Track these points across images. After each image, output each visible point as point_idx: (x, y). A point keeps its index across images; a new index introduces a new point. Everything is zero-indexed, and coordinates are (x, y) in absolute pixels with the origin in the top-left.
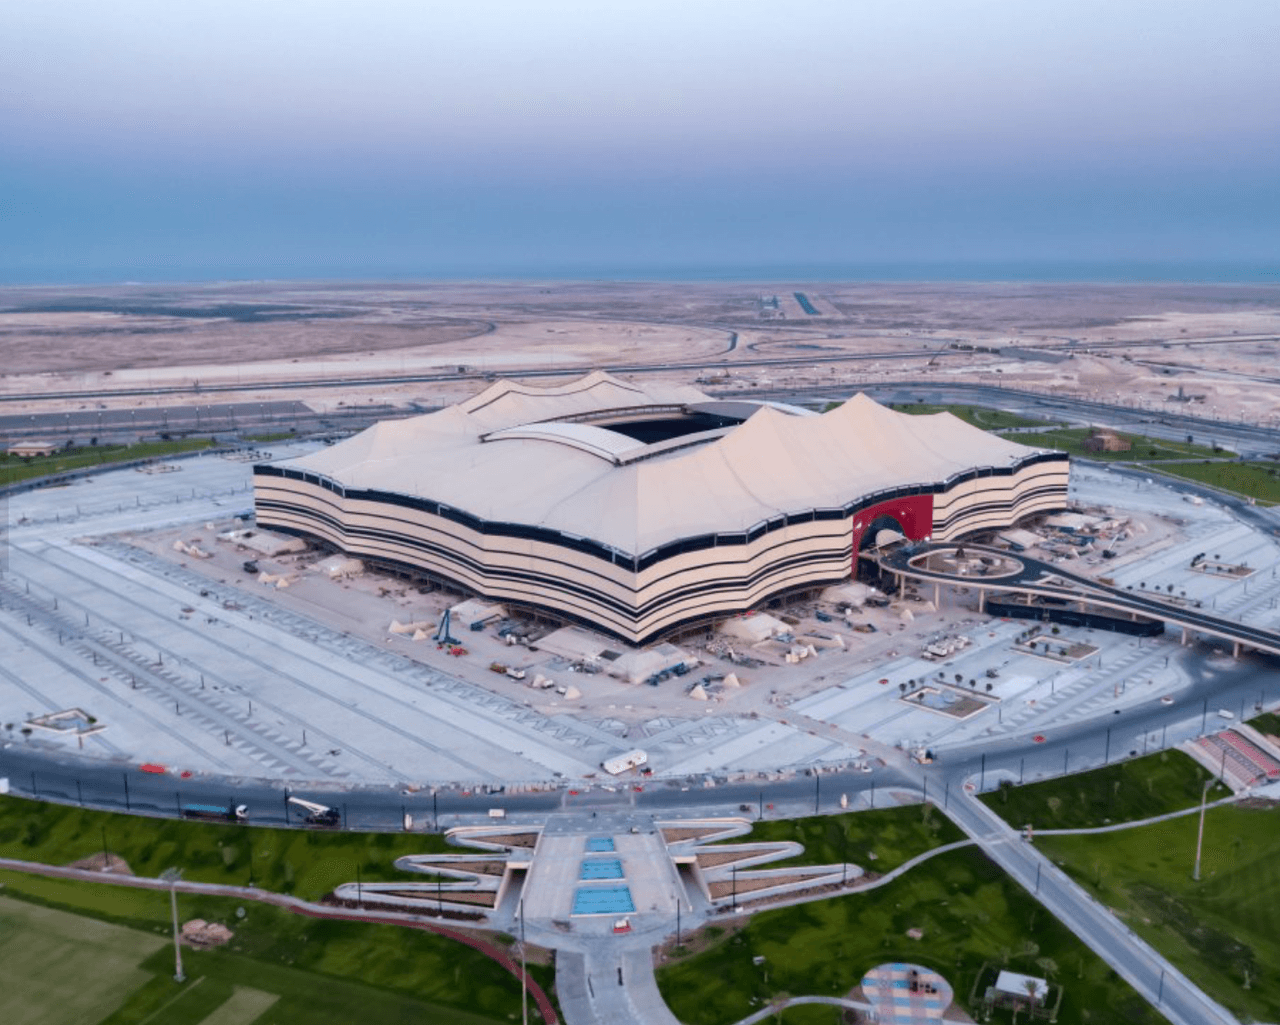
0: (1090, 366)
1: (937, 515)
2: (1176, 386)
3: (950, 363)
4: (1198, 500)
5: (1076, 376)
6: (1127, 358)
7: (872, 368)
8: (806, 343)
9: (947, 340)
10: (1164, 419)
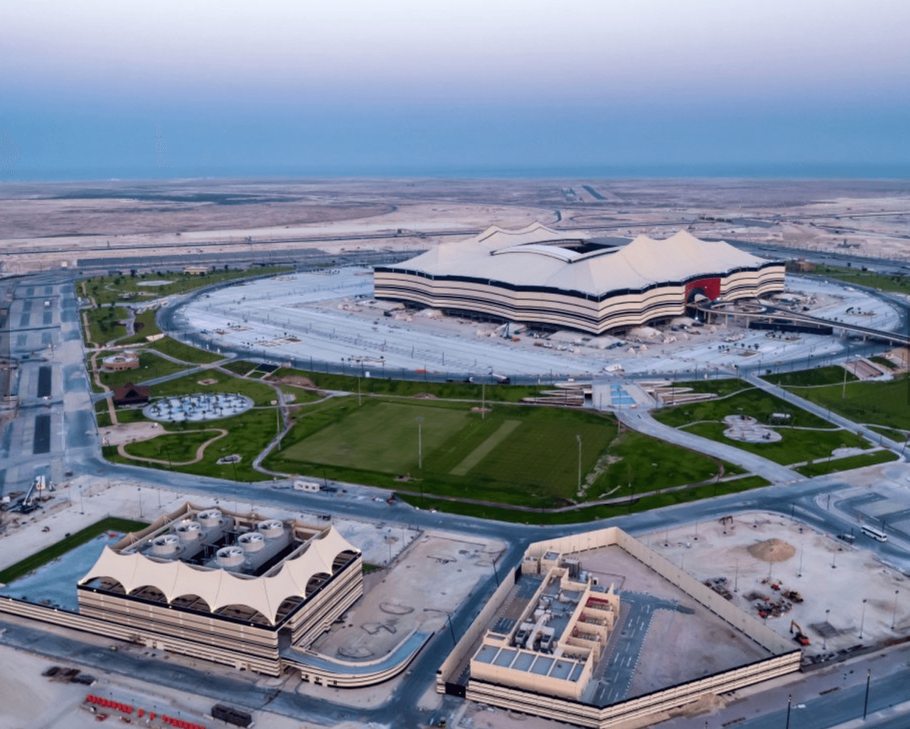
0: (789, 228)
1: (723, 289)
2: (841, 240)
3: (701, 228)
4: (851, 289)
5: (781, 234)
6: (812, 224)
7: (654, 231)
8: (606, 216)
9: (696, 214)
10: (834, 256)
